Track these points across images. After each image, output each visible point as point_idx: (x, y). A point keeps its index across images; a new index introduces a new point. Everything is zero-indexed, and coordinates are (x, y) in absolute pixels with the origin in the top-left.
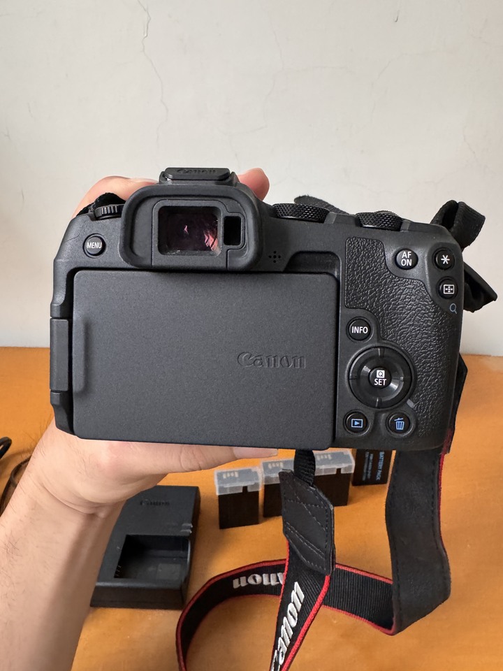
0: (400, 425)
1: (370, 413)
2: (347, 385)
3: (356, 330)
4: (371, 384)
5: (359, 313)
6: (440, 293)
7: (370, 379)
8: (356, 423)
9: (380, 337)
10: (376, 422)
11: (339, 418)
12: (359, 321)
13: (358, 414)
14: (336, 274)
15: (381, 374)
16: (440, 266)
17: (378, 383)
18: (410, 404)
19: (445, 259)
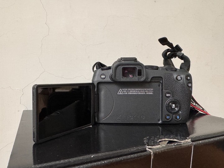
0: (178, 117)
1: (171, 115)
2: (166, 108)
3: (167, 95)
4: (172, 108)
5: (168, 91)
6: (188, 86)
7: (171, 106)
8: (168, 117)
9: (173, 97)
10: (173, 117)
11: (164, 116)
12: (168, 93)
13: (168, 115)
14: (161, 82)
15: (174, 105)
16: (187, 79)
17: (173, 108)
18: (180, 112)
19: (189, 78)
